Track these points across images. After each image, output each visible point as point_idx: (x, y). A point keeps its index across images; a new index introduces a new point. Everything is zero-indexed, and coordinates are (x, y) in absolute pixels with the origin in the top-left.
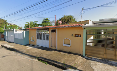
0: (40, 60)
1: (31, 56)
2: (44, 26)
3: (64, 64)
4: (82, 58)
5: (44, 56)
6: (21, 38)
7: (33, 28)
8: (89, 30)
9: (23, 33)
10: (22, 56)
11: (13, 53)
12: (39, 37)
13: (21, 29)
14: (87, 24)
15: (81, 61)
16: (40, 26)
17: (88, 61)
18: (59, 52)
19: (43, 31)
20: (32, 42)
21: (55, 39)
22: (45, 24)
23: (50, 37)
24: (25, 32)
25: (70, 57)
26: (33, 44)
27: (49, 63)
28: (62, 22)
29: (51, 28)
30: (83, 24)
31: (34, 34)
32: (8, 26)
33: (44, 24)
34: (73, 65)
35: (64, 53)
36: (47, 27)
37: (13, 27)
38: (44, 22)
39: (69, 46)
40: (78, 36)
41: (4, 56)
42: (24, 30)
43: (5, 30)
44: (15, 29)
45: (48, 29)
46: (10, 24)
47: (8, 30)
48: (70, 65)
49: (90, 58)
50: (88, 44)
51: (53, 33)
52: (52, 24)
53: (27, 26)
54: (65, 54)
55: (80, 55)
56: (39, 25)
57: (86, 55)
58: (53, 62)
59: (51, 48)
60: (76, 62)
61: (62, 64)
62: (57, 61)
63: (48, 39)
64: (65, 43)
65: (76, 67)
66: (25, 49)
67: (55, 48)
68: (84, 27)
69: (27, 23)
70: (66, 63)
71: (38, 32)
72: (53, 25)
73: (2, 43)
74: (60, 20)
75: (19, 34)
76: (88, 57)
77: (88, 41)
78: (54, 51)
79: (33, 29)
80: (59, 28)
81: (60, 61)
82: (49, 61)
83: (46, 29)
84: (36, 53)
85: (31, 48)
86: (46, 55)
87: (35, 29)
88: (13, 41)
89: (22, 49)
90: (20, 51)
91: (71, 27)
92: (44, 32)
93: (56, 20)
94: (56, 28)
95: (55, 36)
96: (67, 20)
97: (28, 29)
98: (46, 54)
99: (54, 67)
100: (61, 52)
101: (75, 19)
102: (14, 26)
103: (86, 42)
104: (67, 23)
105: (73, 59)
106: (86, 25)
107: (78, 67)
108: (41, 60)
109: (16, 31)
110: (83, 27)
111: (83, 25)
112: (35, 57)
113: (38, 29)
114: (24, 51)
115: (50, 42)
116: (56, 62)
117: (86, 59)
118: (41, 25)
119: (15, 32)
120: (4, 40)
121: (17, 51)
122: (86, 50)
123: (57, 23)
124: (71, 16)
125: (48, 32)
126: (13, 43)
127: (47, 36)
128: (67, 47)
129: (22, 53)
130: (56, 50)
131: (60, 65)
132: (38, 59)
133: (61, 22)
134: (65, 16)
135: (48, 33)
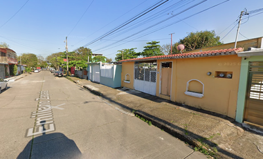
0: (139, 115)
1: (124, 107)
2: (147, 55)
3: (186, 131)
4: (232, 125)
5: (146, 110)
6: (110, 76)
7: (128, 59)
8: (260, 62)
9: (113, 67)
10: (111, 105)
11: (98, 98)
12: (139, 75)
13: (109, 62)
14: (252, 49)
15: (229, 132)
16: (141, 57)
17: (250, 135)
18: (175, 106)
19: (146, 65)
20: (127, 84)
21: (169, 79)
22: (151, 52)
23: (158, 77)
24: (115, 66)
25: (202, 118)
26: (129, 87)
27: (155, 124)
28: (185, 47)
29: (162, 60)
30: (241, 49)
31: (130, 70)
32: (93, 57)
33: (148, 52)
34: (207, 137)
35: (187, 110)
36: (153, 57)
37: (99, 60)
38: (147, 49)
39: (200, 95)
40: (225, 77)
41: (87, 102)
42: (114, 63)
43: (89, 64)
44: (101, 63)
45: (155, 61)
46: (96, 55)
47: (92, 64)
48: (201, 135)
49: (257, 128)
50: (253, 96)
51: (165, 68)
52: (163, 51)
53: (120, 58)
54: (189, 111)
55: (227, 118)
56: (139, 54)
57: (244, 120)
58: (162, 123)
59: (160, 96)
60: (216, 131)
61: (180, 129)
62: (171, 122)
63: (154, 80)
64: (191, 89)
65: (215, 141)
66: (115, 94)
67: (167, 98)
68: (245, 55)
69: (119, 53)
70: (190, 130)
71: (137, 67)
72: (166, 54)
73: (85, 82)
74: (182, 42)
75: (106, 70)
76: (252, 127)
77: (252, 88)
78: (164, 103)
79: (128, 62)
80: (177, 60)
81: (176, 124)
82: (156, 121)
83: (152, 61)
84: (131, 102)
85: (124, 93)
86: (150, 108)
87: (132, 61)
88: (99, 81)
89: (111, 94)
90: (108, 97)
91: (207, 57)
92: (147, 67)
93: (173, 44)
94: (171, 58)
95: (169, 75)
96: (198, 42)
97: (120, 61)
98: (149, 106)
99: (163, 132)
100: (180, 107)
101: (218, 38)
102: (100, 58)
103: (248, 90)
104: (196, 48)
105: (209, 124)
106: (250, 49)
107: (220, 143)
108: (141, 116)
109: (103, 65)
110: (239, 56)
111: (240, 51)
112: (131, 110)
113: (137, 62)
114: (114, 98)
115: (157, 86)
116: (169, 124)
117: (245, 129)
118: (143, 54)
119: (102, 67)
120: (87, 79)
121: (103, 96)
122: (245, 108)
123: (175, 50)
124: (207, 32)
125: (156, 67)
126: (99, 83)
127: (154, 74)
128: (194, 98)
129: (111, 101)
130: (170, 102)
131: (176, 130)
132: (135, 114)
133: (182, 47)
134: (192, 35)
135: (156, 69)
